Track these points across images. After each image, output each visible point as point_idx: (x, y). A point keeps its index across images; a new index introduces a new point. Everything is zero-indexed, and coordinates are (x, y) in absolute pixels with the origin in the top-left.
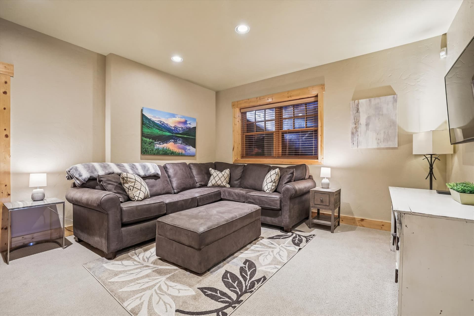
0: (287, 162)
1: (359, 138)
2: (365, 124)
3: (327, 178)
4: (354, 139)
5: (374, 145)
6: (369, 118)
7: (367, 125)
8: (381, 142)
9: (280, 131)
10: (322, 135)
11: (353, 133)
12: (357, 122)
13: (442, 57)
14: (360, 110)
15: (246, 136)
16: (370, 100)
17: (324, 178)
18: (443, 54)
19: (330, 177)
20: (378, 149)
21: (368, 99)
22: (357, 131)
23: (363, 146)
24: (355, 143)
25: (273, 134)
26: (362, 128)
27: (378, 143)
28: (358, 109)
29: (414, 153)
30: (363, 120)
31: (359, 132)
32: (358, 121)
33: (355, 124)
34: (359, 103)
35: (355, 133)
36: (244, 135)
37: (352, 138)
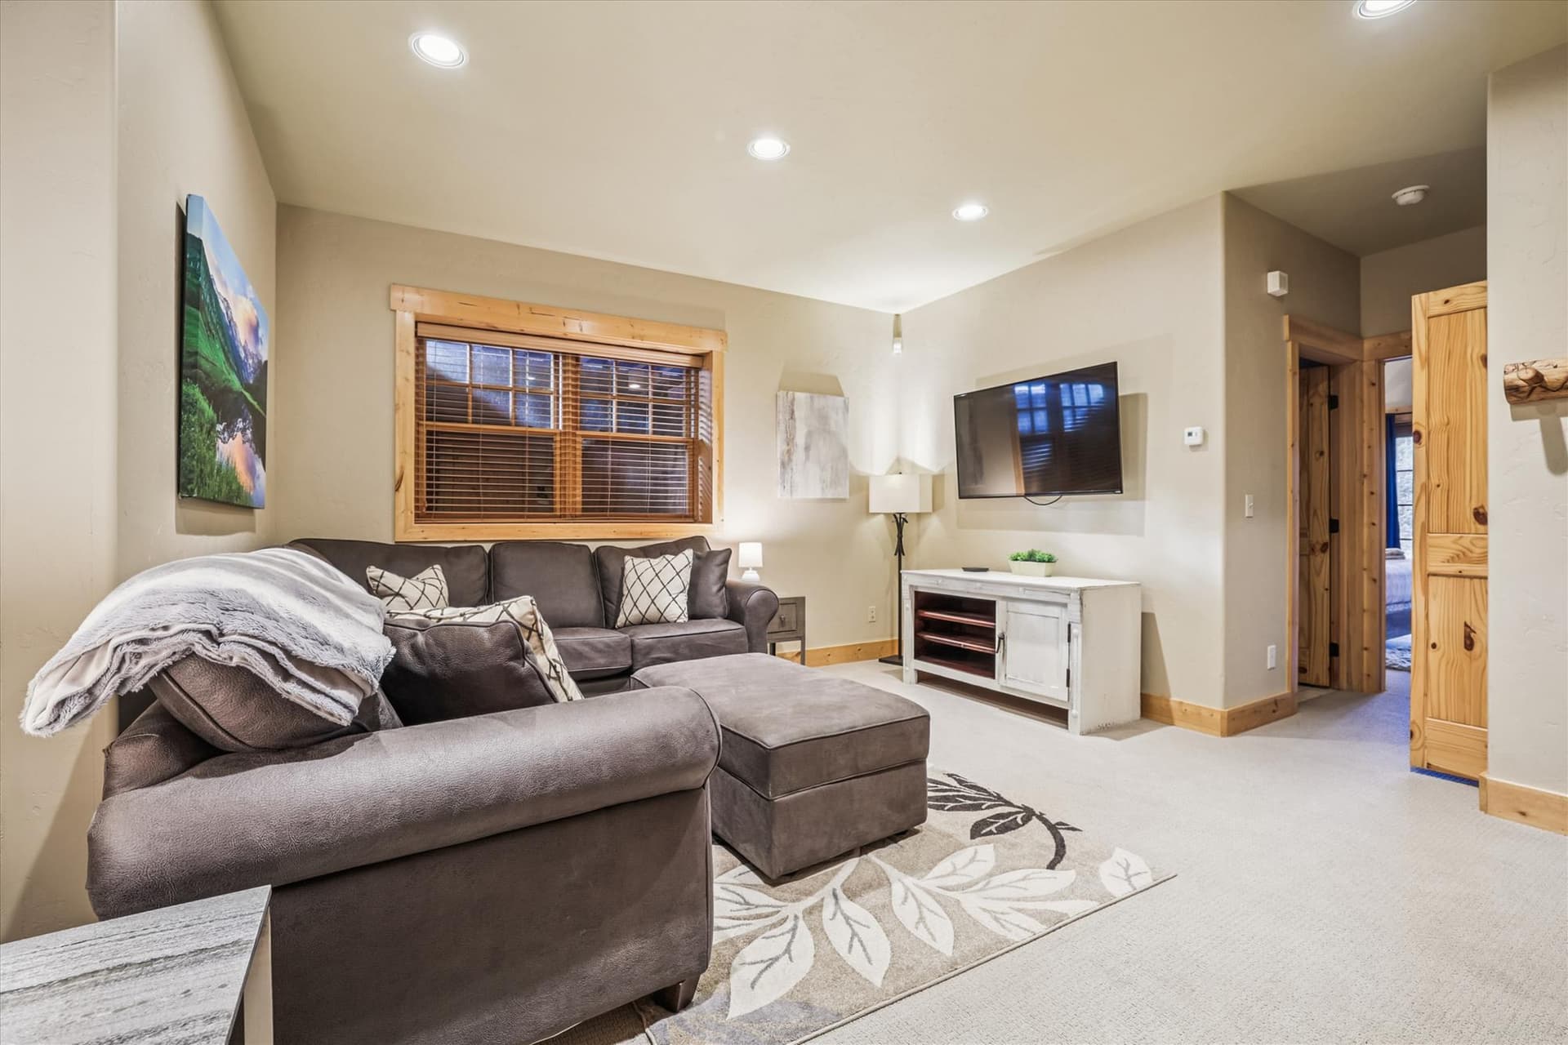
0: (631, 533)
1: (794, 477)
2: (804, 446)
3: (754, 569)
4: (786, 476)
5: (816, 493)
6: (809, 434)
7: (807, 448)
8: (827, 486)
9: (578, 432)
10: (720, 461)
11: (783, 465)
12: (790, 440)
13: (895, 352)
14: (797, 414)
15: (430, 433)
16: (812, 398)
17: (748, 569)
18: (897, 346)
19: (761, 565)
20: (823, 501)
21: (808, 395)
22: (790, 460)
23: (800, 495)
24: (788, 487)
25: (552, 439)
26: (799, 455)
27: (823, 489)
28: (793, 412)
29: (871, 511)
30: (800, 439)
31: (794, 463)
32: (793, 439)
33: (788, 445)
34: (794, 399)
35: (788, 464)
36: (424, 430)
37: (783, 474)
